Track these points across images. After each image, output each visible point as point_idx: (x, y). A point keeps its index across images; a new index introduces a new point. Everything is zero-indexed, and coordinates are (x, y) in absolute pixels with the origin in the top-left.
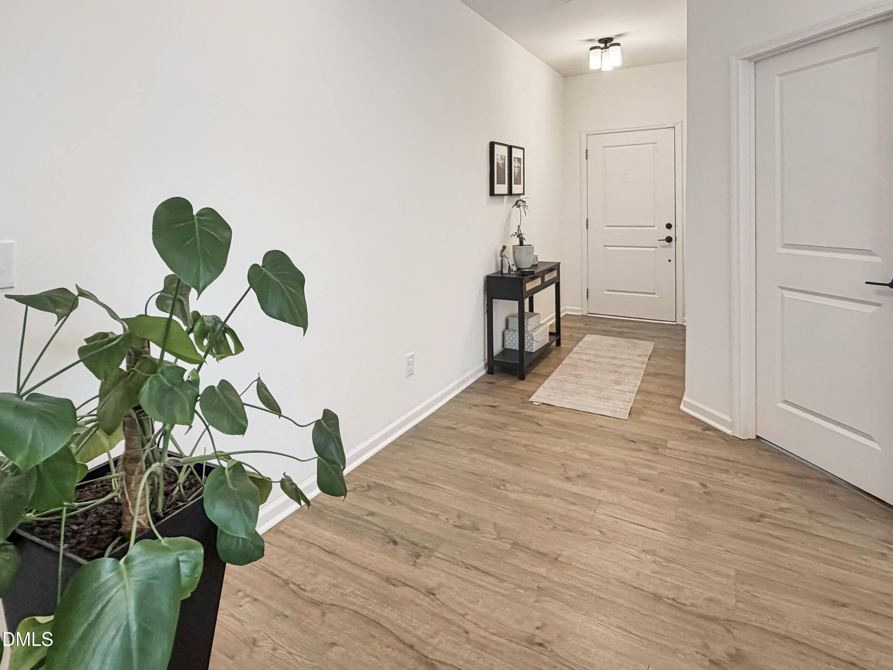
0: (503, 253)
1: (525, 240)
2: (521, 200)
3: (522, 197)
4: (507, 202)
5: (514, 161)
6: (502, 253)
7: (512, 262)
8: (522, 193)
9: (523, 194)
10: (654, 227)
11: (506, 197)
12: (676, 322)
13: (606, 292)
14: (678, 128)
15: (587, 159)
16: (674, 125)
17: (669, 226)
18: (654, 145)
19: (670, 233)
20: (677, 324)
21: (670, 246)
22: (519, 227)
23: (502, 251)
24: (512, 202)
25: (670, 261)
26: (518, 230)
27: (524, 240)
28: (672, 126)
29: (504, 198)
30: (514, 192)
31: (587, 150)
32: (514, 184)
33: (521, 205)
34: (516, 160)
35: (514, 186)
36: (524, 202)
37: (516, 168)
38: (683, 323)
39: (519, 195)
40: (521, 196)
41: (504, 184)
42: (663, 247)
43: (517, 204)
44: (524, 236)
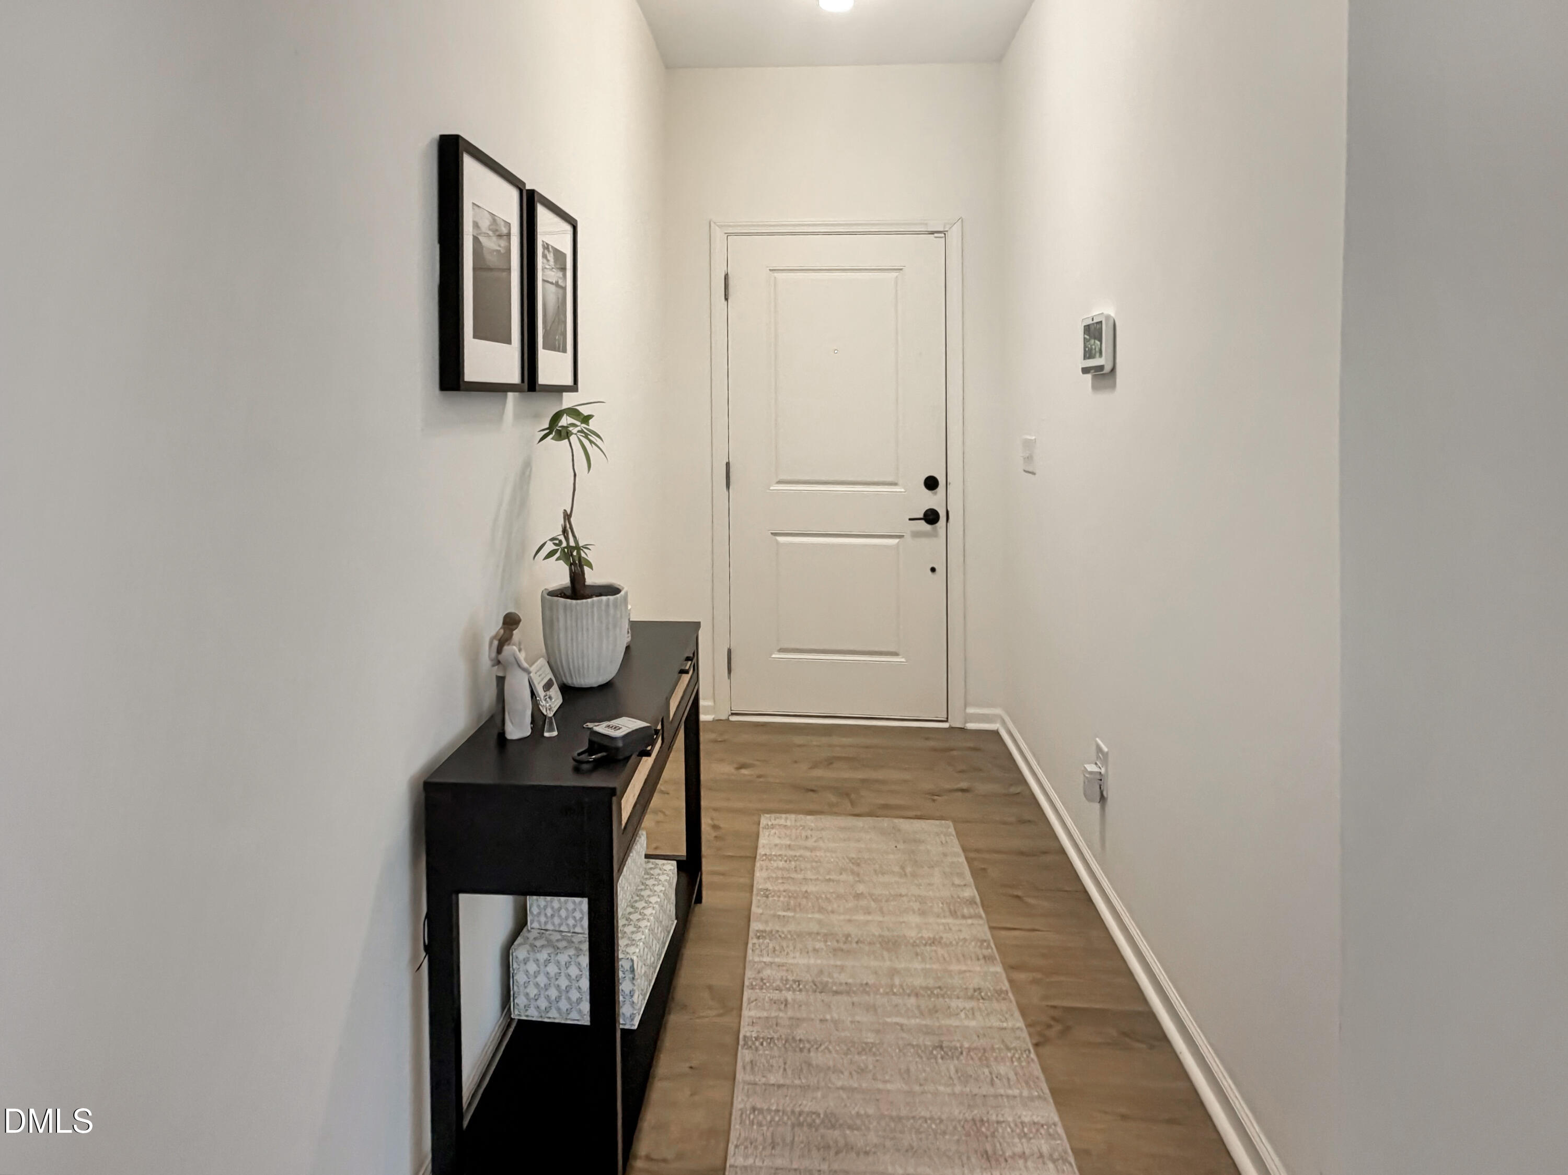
0: (507, 649)
1: (590, 566)
2: (573, 412)
3: (569, 401)
4: (517, 417)
5: (544, 256)
6: (499, 650)
7: (541, 673)
8: (569, 381)
9: (574, 388)
10: (895, 484)
11: (510, 395)
12: (947, 721)
13: (776, 655)
14: (954, 234)
15: (726, 299)
16: (944, 227)
17: (931, 483)
18: (895, 274)
19: (933, 501)
20: (951, 728)
21: (935, 535)
22: (567, 516)
23: (503, 641)
24: (537, 416)
25: (933, 570)
26: (564, 531)
27: (586, 569)
28: (942, 229)
29: (506, 397)
30: (544, 378)
31: (726, 277)
32: (544, 348)
33: (575, 430)
34: (551, 257)
35: (544, 356)
36: (586, 419)
37: (552, 288)
38: (966, 722)
39: (560, 390)
40: (566, 395)
41: (508, 341)
42: (916, 535)
43: (556, 431)
44: (589, 555)
